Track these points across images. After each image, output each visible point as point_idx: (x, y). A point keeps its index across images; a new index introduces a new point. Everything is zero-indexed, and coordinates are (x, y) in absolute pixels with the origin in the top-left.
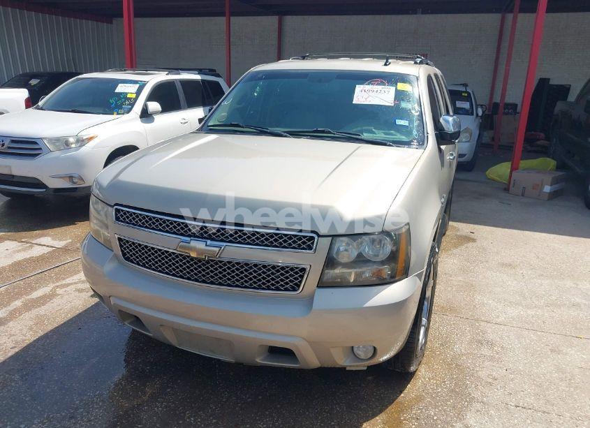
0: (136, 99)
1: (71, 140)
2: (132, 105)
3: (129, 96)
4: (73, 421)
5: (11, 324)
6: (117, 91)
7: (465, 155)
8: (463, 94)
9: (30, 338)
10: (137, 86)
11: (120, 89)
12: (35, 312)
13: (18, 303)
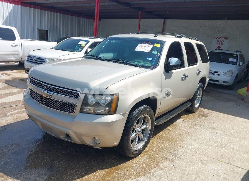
0: (84, 47)
1: (55, 59)
2: (82, 49)
3: (82, 46)
4: (5, 148)
5: (9, 117)
6: (79, 44)
7: (228, 82)
8: (234, 55)
9: (12, 122)
10: (86, 42)
11: (80, 43)
12: (19, 115)
13: (16, 111)
